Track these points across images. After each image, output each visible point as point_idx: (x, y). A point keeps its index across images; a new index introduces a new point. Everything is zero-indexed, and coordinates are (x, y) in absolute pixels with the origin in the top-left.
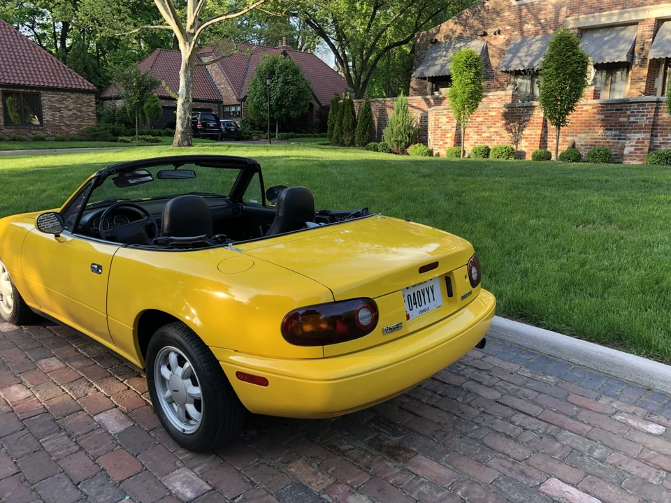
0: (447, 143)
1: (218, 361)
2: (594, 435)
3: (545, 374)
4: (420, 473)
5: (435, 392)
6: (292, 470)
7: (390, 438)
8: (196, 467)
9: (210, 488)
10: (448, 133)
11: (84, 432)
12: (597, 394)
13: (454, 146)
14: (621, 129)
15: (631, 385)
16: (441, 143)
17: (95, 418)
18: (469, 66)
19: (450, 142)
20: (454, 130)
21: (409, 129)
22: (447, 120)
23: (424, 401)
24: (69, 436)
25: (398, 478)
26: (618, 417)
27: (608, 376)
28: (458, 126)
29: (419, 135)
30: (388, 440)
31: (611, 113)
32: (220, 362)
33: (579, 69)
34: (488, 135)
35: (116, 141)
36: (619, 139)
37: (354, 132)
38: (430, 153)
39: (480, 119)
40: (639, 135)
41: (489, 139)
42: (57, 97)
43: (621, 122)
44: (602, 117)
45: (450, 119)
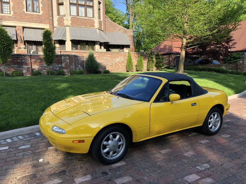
14: (19, 64)
36: (19, 68)
40: (27, 66)
43: (19, 62)
44: (11, 60)
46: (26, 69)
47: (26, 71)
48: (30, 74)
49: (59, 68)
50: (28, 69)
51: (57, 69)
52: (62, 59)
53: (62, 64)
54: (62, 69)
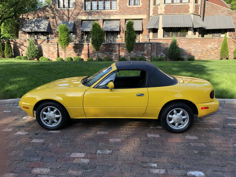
0: (54, 56)
10: (54, 52)
16: (52, 56)
19: (56, 56)
20: (57, 51)
21: (36, 51)
22: (53, 48)
31: (107, 47)
34: (69, 53)
36: (110, 54)
38: (48, 59)
41: (70, 55)
43: (110, 50)
44: (105, 48)
45: (55, 48)
46: (115, 56)
47: (115, 57)
48: (117, 60)
49: (141, 55)
50: (117, 55)
51: (140, 56)
52: (145, 46)
53: (144, 51)
54: (144, 56)
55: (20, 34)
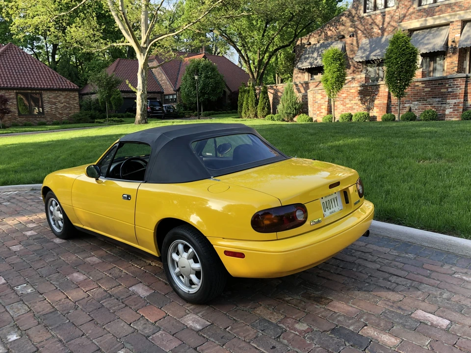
0: (322, 113)
1: (212, 245)
2: (442, 286)
3: (407, 253)
4: (336, 311)
5: (338, 266)
6: (258, 312)
7: (314, 292)
8: (199, 313)
9: (210, 324)
10: (322, 105)
11: (125, 297)
12: (442, 263)
13: (327, 114)
15: (463, 257)
16: (318, 112)
17: (130, 289)
18: (335, 60)
19: (324, 112)
20: (327, 103)
21: (295, 104)
22: (321, 97)
23: (332, 271)
24: (117, 299)
25: (323, 314)
26: (456, 276)
27: (448, 253)
28: (329, 101)
29: (303, 108)
30: (314, 293)
31: (435, 87)
32: (214, 246)
33: (412, 57)
34: (350, 106)
35: (93, 122)
36: (441, 104)
37: (257, 109)
38: (311, 119)
39: (344, 95)
40: (455, 100)
41: (352, 108)
42: (53, 95)
45: (324, 96)
46: (452, 107)
48: (458, 117)
55: (296, 74)
